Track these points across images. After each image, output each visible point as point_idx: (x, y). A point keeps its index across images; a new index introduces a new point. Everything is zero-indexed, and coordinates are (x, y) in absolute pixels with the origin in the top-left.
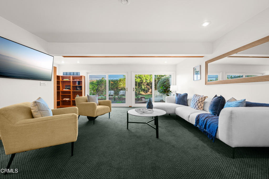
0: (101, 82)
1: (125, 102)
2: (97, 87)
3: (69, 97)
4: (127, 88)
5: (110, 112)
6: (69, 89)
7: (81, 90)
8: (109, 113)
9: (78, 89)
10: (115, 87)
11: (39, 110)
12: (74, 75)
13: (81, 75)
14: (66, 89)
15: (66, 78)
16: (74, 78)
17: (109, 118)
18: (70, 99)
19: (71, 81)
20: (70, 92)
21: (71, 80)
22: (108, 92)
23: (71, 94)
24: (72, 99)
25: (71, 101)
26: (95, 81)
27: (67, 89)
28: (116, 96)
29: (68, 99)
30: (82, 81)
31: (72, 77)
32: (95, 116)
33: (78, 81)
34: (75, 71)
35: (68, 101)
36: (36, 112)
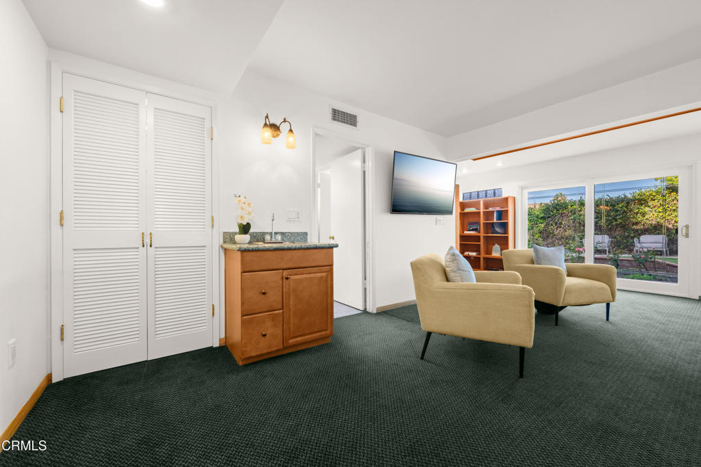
0: (558, 210)
1: (675, 280)
2: (543, 226)
3: (477, 249)
4: (687, 227)
5: (611, 304)
6: (476, 230)
7: (506, 231)
8: (608, 305)
9: (498, 229)
10: (614, 223)
11: (459, 269)
12: (486, 196)
13: (504, 195)
14: (469, 230)
15: (469, 205)
16: (487, 206)
17: (608, 319)
18: (479, 254)
19: (482, 213)
20: (479, 237)
21: (482, 210)
22: (591, 239)
23: (482, 243)
24: (483, 255)
25: (482, 259)
26: (537, 207)
27: (472, 230)
28: (621, 253)
29: (474, 254)
30: (507, 211)
31: (484, 203)
32: (560, 305)
33: (497, 211)
34: (489, 186)
35: (475, 257)
36: (455, 272)
